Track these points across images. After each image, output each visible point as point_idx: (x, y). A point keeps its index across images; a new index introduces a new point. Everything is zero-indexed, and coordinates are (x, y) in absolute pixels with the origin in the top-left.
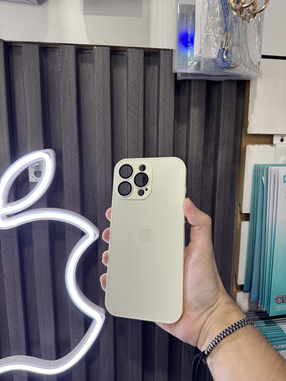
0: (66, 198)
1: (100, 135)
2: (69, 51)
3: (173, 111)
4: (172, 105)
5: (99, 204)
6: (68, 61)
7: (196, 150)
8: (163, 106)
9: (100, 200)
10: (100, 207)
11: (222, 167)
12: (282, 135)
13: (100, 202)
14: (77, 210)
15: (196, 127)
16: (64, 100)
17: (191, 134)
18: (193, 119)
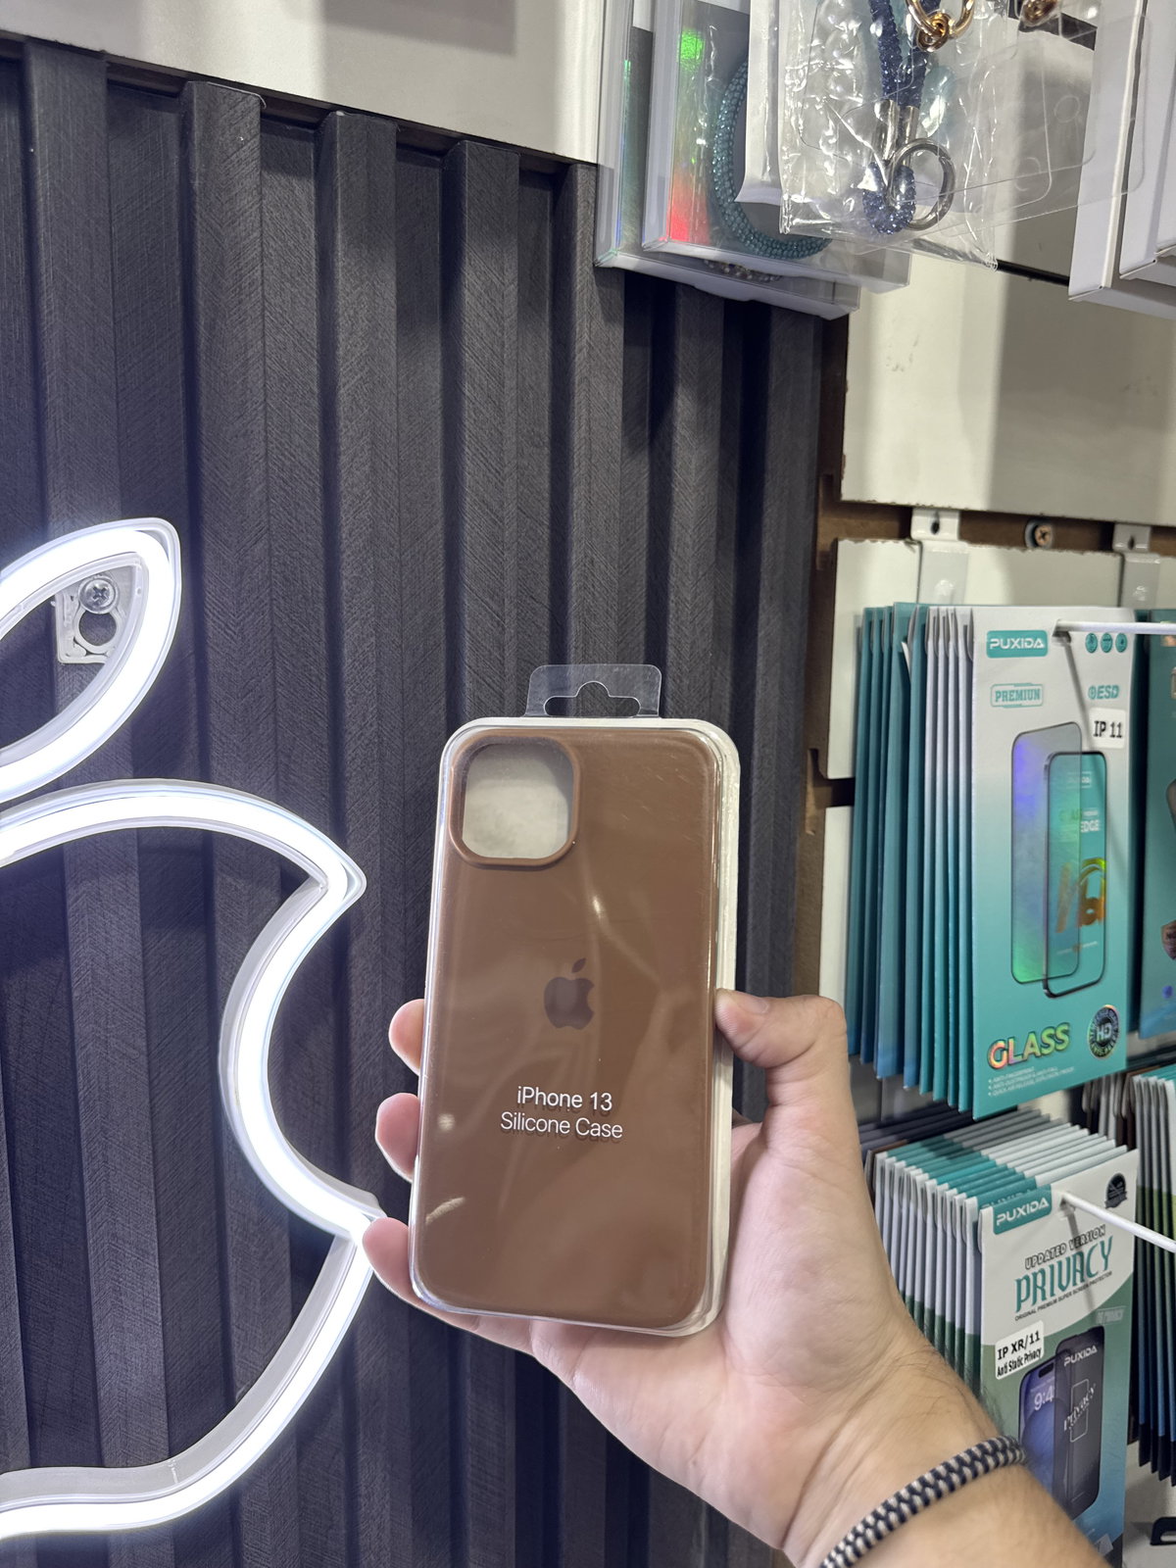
0: (218, 735)
1: (358, 473)
2: (236, 112)
3: (620, 399)
4: (616, 374)
5: (353, 759)
6: (231, 151)
7: (693, 549)
8: (586, 374)
9: (359, 742)
10: (359, 769)
11: (771, 617)
12: (937, 511)
13: (358, 752)
14: (263, 784)
15: (692, 466)
16: (213, 316)
17: (677, 490)
18: (683, 433)
